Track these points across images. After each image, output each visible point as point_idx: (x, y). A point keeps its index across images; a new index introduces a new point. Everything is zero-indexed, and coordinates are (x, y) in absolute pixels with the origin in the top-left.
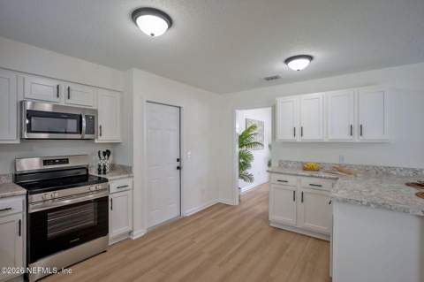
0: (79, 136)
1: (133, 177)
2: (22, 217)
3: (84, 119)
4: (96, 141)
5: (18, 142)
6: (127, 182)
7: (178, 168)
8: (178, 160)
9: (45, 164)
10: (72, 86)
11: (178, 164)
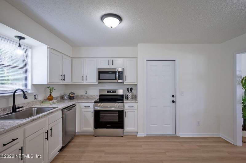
0: (116, 81)
1: (138, 102)
2: (93, 110)
3: (117, 73)
4: (124, 83)
5: (97, 83)
6: (135, 105)
7: (173, 102)
8: (173, 96)
9: (107, 93)
10: (113, 59)
11: (173, 99)
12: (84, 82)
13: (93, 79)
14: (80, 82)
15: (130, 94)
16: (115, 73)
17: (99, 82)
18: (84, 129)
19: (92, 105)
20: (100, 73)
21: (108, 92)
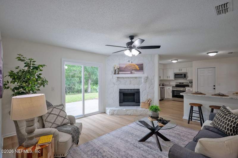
0: (182, 78)
1: (192, 88)
2: (171, 90)
4: (187, 79)
7: (214, 89)
10: (181, 68)
11: (214, 87)
12: (169, 79)
13: (172, 77)
14: (166, 79)
15: (190, 85)
16: (182, 74)
17: (175, 79)
18: (168, 97)
19: (171, 88)
20: (175, 75)
21: (180, 83)
